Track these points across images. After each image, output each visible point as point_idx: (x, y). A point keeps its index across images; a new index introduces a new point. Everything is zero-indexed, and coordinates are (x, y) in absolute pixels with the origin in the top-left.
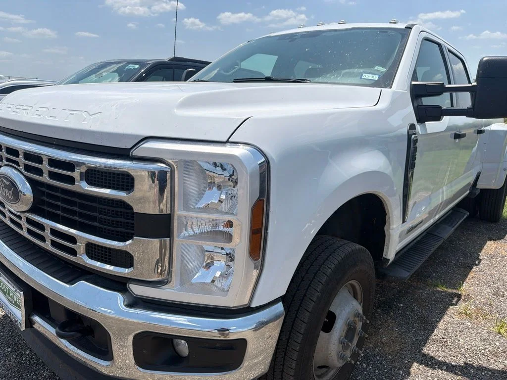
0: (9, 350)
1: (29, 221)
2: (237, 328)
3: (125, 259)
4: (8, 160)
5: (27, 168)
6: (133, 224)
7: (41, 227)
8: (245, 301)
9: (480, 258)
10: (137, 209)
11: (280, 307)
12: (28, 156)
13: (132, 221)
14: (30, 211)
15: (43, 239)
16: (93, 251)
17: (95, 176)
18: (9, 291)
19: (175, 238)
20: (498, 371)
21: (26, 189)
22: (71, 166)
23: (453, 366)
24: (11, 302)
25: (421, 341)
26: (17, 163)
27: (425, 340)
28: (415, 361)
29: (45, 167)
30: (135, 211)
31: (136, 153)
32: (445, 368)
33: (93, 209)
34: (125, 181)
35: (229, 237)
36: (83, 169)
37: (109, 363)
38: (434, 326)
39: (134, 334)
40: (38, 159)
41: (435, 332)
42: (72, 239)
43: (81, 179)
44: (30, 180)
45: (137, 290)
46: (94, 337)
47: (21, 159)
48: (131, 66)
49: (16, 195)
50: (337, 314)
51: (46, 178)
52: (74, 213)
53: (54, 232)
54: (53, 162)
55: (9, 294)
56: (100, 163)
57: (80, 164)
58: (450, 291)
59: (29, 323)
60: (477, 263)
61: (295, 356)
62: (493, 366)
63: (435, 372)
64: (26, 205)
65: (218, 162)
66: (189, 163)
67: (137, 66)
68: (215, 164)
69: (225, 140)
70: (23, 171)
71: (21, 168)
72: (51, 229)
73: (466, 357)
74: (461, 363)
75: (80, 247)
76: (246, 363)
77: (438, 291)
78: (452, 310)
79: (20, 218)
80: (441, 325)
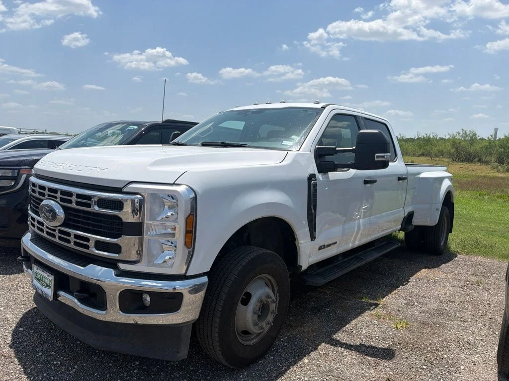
0: (32, 332)
1: (60, 232)
2: (180, 286)
3: (117, 249)
4: (49, 195)
5: (62, 200)
6: (122, 229)
7: (69, 234)
8: (183, 272)
9: (409, 280)
10: (124, 220)
11: (205, 279)
12: (63, 193)
13: (121, 227)
14: (62, 225)
15: (69, 242)
16: (99, 245)
17: (102, 203)
18: (43, 278)
19: (145, 236)
20: (382, 349)
21: (60, 213)
22: (89, 198)
23: (351, 346)
24: (44, 285)
25: (333, 331)
26: (56, 197)
27: (337, 331)
28: (323, 342)
29: (74, 199)
30: (123, 221)
31: (125, 190)
32: (344, 346)
33: (100, 221)
34: (119, 205)
35: (173, 235)
36: (96, 199)
37: (104, 312)
38: (348, 322)
39: (120, 291)
40: (70, 194)
41: (347, 326)
42: (87, 239)
43: (95, 205)
44: (63, 207)
45: (123, 266)
46: (96, 299)
47: (59, 195)
48: (132, 127)
49: (54, 215)
50: (252, 295)
51: (74, 205)
52: (89, 224)
53: (76, 236)
54: (79, 196)
55: (42, 281)
56: (106, 196)
57: (95, 196)
58: (372, 302)
59: (56, 296)
60: (404, 284)
61: (219, 314)
62: (380, 346)
63: (336, 349)
64: (60, 222)
65: (169, 194)
66: (155, 195)
67: (136, 127)
68: (168, 196)
69: (172, 183)
70: (59, 202)
71: (58, 200)
72: (75, 235)
73: (362, 341)
74: (358, 344)
75: (92, 244)
76: (183, 308)
77: (363, 302)
78: (367, 313)
79: (54, 230)
80: (353, 322)
